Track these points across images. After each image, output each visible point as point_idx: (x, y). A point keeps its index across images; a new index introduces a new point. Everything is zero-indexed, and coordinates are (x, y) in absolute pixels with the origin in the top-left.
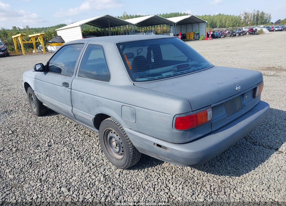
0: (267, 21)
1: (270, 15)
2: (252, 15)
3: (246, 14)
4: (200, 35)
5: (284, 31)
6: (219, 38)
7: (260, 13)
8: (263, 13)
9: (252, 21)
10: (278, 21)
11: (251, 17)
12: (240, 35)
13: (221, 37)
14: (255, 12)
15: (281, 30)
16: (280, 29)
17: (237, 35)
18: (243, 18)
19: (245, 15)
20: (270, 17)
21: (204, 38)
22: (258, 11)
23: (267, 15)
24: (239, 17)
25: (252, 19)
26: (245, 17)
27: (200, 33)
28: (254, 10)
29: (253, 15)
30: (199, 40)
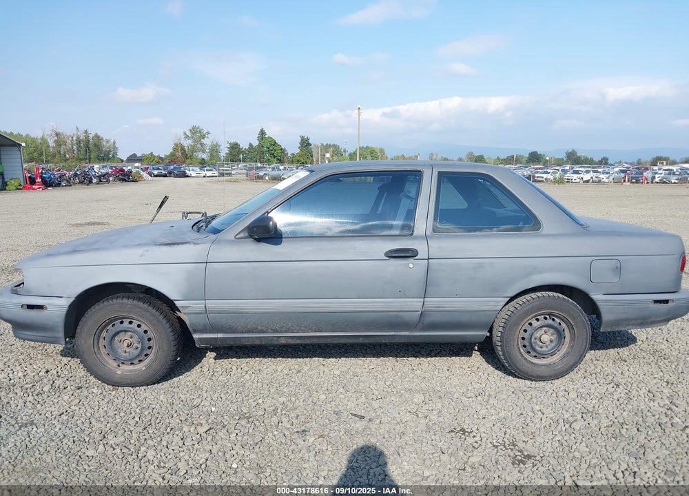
0: (111, 156)
1: (114, 143)
2: (72, 140)
3: (57, 134)
4: (5, 176)
5: (171, 176)
6: (56, 186)
7: (91, 136)
8: (97, 136)
9: (75, 152)
10: (131, 156)
11: (73, 145)
12: (101, 181)
13: (60, 184)
14: (79, 134)
15: (165, 176)
16: (163, 172)
17: (95, 180)
18: (51, 143)
19: (56, 138)
20: (115, 148)
21: (20, 185)
22: (86, 132)
23: (108, 141)
24: (44, 140)
25: (75, 147)
26: (56, 142)
27: (5, 173)
28: (77, 128)
29: (76, 140)
30: (5, 189)
